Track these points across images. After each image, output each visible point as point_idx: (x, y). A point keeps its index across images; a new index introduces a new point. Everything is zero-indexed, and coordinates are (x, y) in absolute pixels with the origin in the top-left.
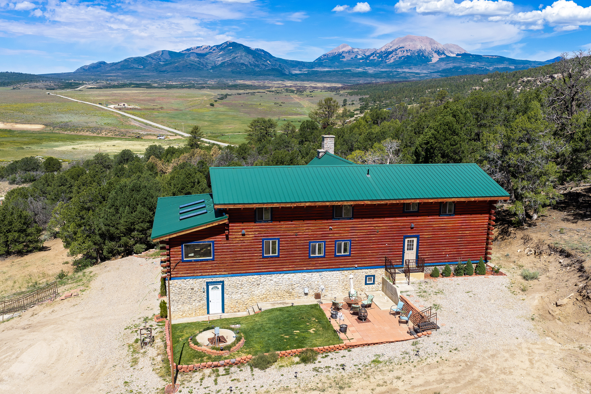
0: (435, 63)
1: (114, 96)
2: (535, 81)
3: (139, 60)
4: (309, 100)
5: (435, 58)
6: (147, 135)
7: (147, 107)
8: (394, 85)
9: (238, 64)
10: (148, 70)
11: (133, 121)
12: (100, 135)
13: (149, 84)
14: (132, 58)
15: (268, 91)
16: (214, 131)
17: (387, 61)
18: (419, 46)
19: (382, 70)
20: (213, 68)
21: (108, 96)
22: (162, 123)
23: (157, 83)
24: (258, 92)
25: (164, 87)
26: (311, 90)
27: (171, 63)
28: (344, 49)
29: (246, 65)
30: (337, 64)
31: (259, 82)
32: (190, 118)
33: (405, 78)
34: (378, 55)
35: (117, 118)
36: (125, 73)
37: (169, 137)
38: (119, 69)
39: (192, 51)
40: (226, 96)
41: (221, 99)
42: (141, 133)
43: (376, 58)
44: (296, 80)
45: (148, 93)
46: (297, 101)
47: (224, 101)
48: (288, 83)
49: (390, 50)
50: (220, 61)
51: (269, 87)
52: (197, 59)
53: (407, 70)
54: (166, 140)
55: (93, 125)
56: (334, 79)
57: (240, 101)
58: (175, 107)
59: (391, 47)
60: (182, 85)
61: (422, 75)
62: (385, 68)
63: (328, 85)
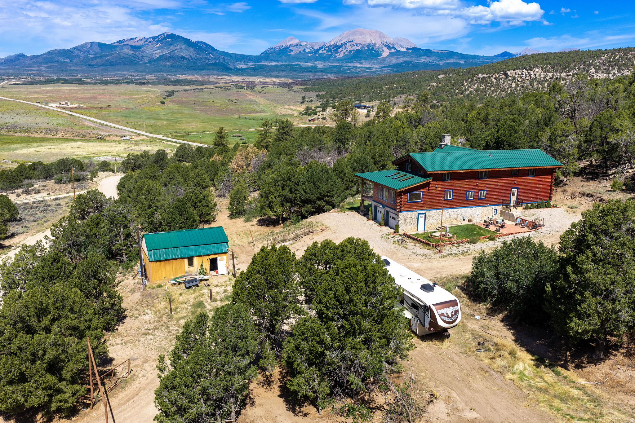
0: (386, 57)
1: (48, 93)
2: (489, 78)
3: (65, 53)
4: (263, 97)
5: (386, 53)
6: (109, 135)
7: (92, 105)
8: (348, 81)
9: (178, 57)
10: (76, 64)
11: (84, 120)
12: (57, 137)
13: (80, 80)
14: (56, 50)
15: (216, 87)
16: (178, 131)
17: (337, 55)
18: (369, 39)
19: (332, 64)
20: (150, 62)
21: (41, 93)
22: (117, 122)
23: (89, 78)
24: (206, 88)
25: (99, 83)
26: (261, 86)
27: (101, 57)
28: (291, 43)
29: (186, 59)
30: (284, 58)
31: (203, 77)
32: (145, 117)
33: (357, 73)
34: (327, 49)
35: (66, 118)
36: (49, 67)
37: (133, 137)
38: (41, 63)
39: (125, 43)
40: (173, 92)
41: (169, 96)
42: (102, 133)
43: (325, 51)
44: (243, 75)
45: (85, 90)
46: (251, 97)
47: (173, 98)
48: (235, 78)
49: (340, 43)
50: (157, 54)
51: (216, 83)
52: (132, 52)
53: (357, 65)
54: (132, 141)
55: (45, 126)
56: (283, 74)
57: (190, 98)
58: (124, 105)
59: (340, 41)
60: (119, 81)
61: (373, 70)
62: (334, 62)
63: (278, 80)
